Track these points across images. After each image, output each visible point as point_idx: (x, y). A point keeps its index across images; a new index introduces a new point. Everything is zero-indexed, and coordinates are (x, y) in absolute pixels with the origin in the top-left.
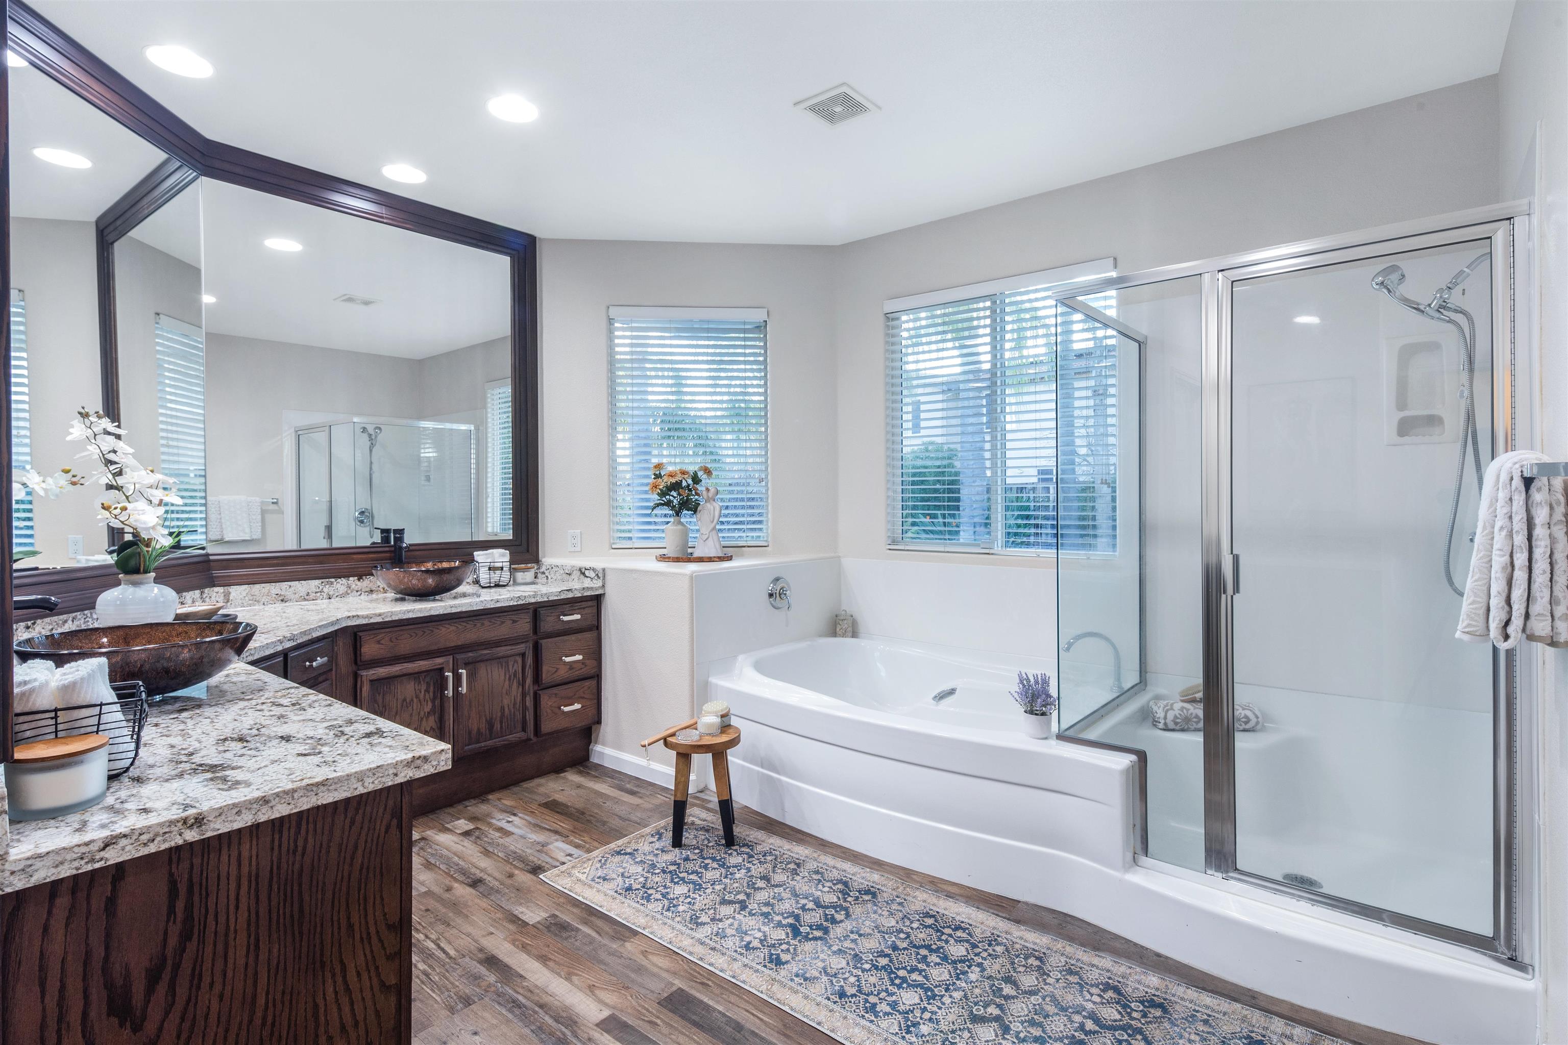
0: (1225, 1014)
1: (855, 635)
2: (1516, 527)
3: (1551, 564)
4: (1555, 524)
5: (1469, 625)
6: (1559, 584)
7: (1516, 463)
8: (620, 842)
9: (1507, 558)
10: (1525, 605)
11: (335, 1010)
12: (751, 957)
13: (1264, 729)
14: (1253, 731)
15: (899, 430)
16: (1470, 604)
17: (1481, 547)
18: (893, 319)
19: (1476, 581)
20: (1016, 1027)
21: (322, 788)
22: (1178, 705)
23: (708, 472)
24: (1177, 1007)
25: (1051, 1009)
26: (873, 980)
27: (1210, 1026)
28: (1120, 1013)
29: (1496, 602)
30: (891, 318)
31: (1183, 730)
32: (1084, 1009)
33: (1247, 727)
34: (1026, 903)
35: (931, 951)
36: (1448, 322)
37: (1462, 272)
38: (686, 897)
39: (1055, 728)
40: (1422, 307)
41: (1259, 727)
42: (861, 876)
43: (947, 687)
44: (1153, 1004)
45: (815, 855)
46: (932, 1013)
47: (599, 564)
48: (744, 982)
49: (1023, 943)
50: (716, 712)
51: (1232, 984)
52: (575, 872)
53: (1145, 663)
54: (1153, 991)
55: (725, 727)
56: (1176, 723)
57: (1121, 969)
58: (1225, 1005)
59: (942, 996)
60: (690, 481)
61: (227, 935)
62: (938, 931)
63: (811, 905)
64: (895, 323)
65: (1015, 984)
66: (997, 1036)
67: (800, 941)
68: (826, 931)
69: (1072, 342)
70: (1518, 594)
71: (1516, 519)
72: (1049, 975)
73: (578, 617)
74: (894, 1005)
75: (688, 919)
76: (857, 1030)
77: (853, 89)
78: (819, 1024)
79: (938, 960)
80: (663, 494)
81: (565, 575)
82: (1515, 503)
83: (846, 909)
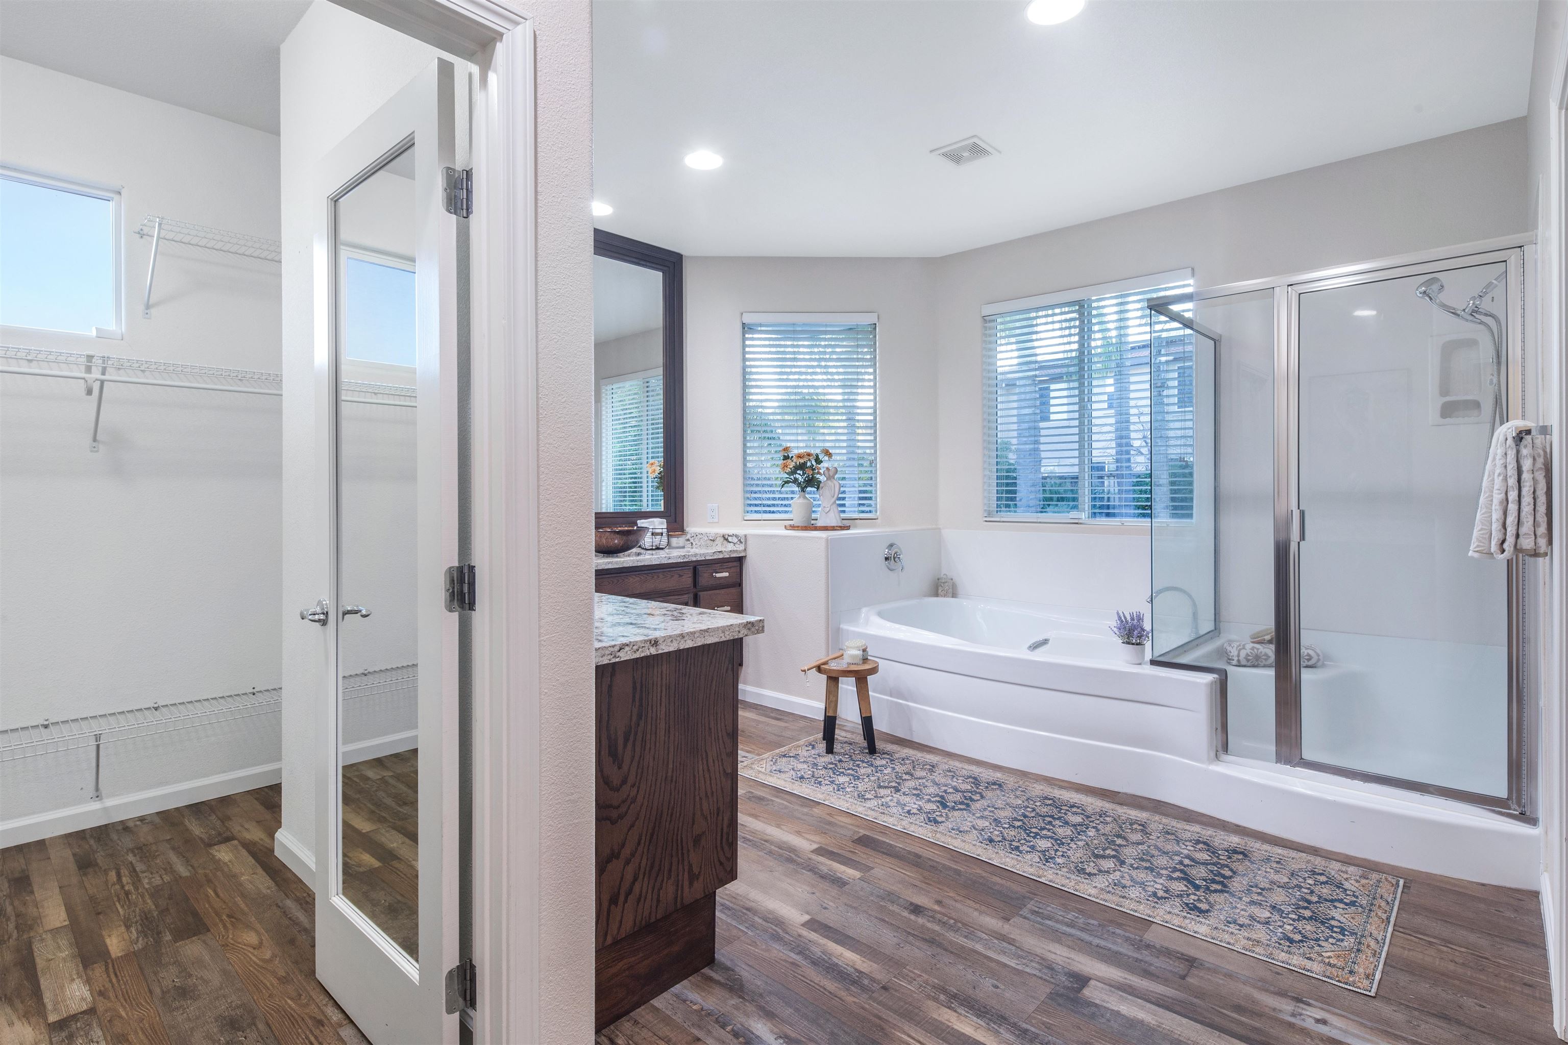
0: (1293, 859)
1: (954, 595)
2: (1509, 473)
3: (1535, 499)
4: (1537, 470)
5: (1478, 546)
6: (1540, 512)
7: (1509, 428)
8: (783, 749)
9: (1503, 496)
10: (1515, 528)
11: (703, 782)
12: (914, 818)
13: (1323, 666)
14: (1315, 667)
15: (994, 418)
16: (1480, 531)
17: (1487, 490)
18: (990, 321)
19: (1483, 514)
20: (1129, 861)
21: (707, 634)
22: (1249, 646)
23: (827, 453)
24: (1255, 854)
25: (1156, 853)
26: (1013, 833)
27: (1282, 864)
28: (1210, 856)
29: (1496, 526)
30: (987, 320)
31: (1254, 666)
32: (1182, 853)
33: (1310, 663)
34: (1126, 794)
35: (1054, 819)
36: (1480, 323)
37: (1491, 283)
38: (850, 784)
39: (1148, 656)
40: (1458, 312)
41: (1320, 663)
42: (986, 775)
43: (1040, 638)
44: (1235, 852)
45: (945, 761)
46: (1063, 852)
47: (741, 532)
48: (913, 832)
49: (1126, 816)
50: (857, 647)
51: (1298, 843)
52: (755, 766)
53: (1219, 614)
54: (1235, 845)
55: (865, 660)
56: (1248, 660)
57: (1207, 833)
58: (1293, 854)
59: (1069, 844)
60: (814, 463)
61: (656, 720)
62: (1057, 807)
63: (951, 790)
64: (992, 324)
65: (1124, 838)
66: (1116, 865)
67: (949, 810)
68: (968, 805)
69: (1127, 335)
70: (1511, 519)
71: (1509, 467)
72: (1151, 835)
73: (726, 574)
74: (1033, 847)
75: (856, 796)
76: (1008, 859)
77: (981, 139)
78: (978, 855)
79: (1061, 824)
80: (793, 472)
81: (709, 541)
82: (1509, 457)
83: (980, 793)
